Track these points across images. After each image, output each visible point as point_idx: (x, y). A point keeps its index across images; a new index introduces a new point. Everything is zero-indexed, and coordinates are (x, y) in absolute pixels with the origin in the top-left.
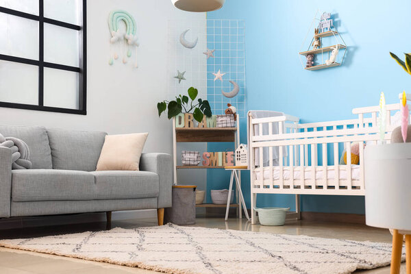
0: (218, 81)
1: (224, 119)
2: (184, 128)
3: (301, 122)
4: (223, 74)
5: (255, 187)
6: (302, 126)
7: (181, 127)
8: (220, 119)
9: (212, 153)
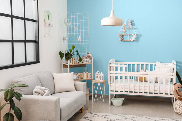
0: (79, 41)
1: (87, 59)
2: (72, 64)
3: (116, 61)
4: (81, 38)
5: (111, 91)
6: (117, 63)
7: (71, 64)
8: (86, 60)
9: (81, 73)
